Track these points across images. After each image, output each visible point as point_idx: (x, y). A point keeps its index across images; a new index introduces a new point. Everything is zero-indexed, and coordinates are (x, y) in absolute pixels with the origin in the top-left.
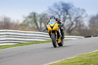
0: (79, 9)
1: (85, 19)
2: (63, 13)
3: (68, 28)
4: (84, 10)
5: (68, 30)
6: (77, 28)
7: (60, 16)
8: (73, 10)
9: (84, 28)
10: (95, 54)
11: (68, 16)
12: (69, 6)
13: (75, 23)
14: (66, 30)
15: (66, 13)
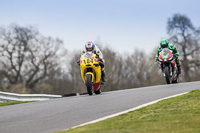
0: (49, 39)
1: (62, 59)
2: (17, 48)
3: (27, 77)
4: (60, 42)
5: (28, 82)
6: (47, 78)
7: (11, 54)
8: (37, 40)
9: (61, 77)
10: (84, 129)
11: (27, 54)
12: (28, 34)
13: (42, 67)
14: (24, 82)
15: (23, 48)
